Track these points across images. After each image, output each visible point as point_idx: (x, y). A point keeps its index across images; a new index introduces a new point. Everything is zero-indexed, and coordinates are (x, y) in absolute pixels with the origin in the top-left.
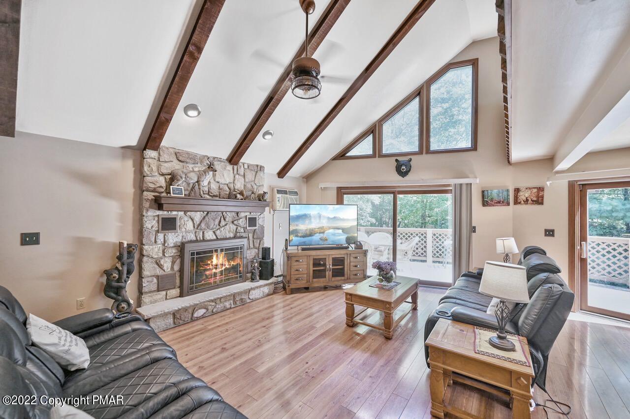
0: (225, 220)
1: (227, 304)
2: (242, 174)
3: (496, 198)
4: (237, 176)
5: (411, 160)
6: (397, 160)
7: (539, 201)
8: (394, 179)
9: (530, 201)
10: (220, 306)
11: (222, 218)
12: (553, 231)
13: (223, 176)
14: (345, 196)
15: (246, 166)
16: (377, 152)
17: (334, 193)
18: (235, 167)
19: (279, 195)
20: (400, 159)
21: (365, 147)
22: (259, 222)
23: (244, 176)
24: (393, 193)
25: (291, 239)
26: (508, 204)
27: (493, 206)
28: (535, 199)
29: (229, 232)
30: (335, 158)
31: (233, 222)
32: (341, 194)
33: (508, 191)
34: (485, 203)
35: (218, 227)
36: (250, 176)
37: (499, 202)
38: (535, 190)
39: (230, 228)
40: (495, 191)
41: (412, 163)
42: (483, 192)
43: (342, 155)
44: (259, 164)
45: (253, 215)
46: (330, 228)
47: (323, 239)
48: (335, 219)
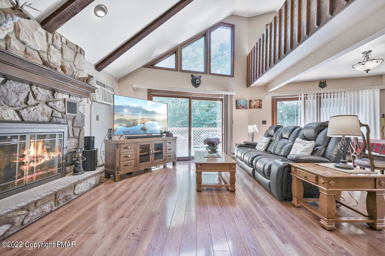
0: (35, 97)
1: (47, 208)
2: (60, 47)
3: (242, 105)
4: (52, 47)
5: (200, 77)
6: (192, 76)
7: (260, 107)
9: (256, 107)
10: (35, 213)
11: (31, 94)
12: (265, 121)
13: (33, 37)
14: (153, 97)
15: (64, 41)
16: (178, 67)
17: (146, 94)
18: (50, 35)
19: (99, 87)
20: (194, 75)
21: (169, 62)
22: (80, 109)
23: (62, 51)
24: (189, 98)
25: (115, 128)
26: (247, 108)
27: (241, 109)
28: (258, 106)
29: (42, 114)
30: (146, 66)
31: (47, 103)
33: (247, 101)
34: (237, 108)
35: (24, 105)
36: (69, 54)
37: (243, 107)
38: (258, 101)
39: (43, 109)
40: (242, 101)
41: (201, 79)
42: (237, 101)
43: (151, 65)
44: (80, 46)
45: (73, 99)
46: (149, 120)
47: (144, 129)
48: (153, 113)
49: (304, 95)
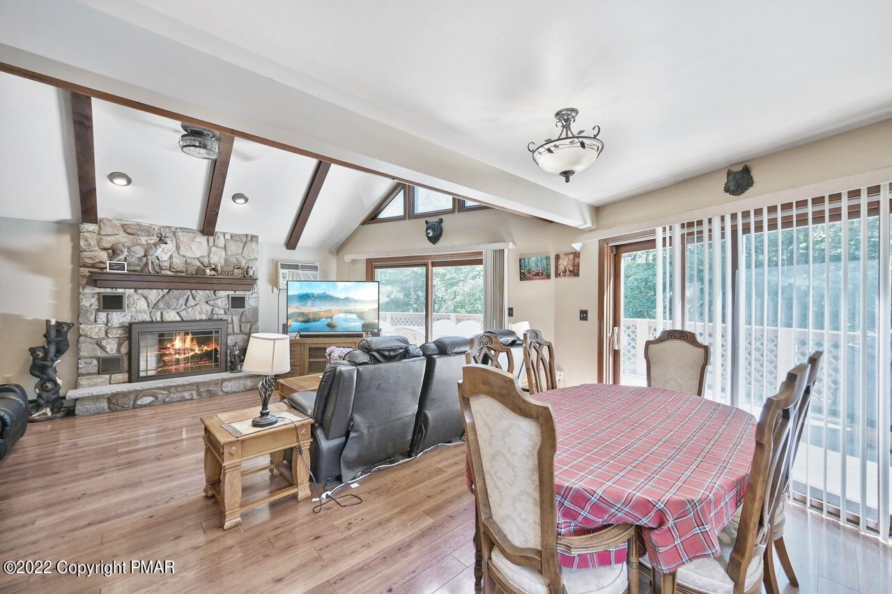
0: (194, 299)
1: (187, 395)
2: (222, 245)
3: (534, 269)
4: (214, 249)
5: (441, 220)
6: (427, 222)
7: (575, 272)
8: (423, 247)
9: (568, 272)
10: (175, 396)
11: (191, 297)
12: (586, 312)
13: (191, 248)
15: (228, 237)
16: (410, 212)
17: (362, 267)
18: (211, 238)
19: (286, 271)
20: (429, 219)
21: (395, 208)
22: (250, 302)
23: (225, 248)
24: (425, 265)
25: (289, 324)
26: (548, 277)
27: (531, 279)
28: (571, 269)
29: (200, 313)
30: (365, 222)
31: (207, 302)
32: (371, 268)
33: (548, 258)
34: (523, 277)
35: (184, 307)
36: (234, 248)
37: (537, 274)
38: (572, 257)
39: (201, 308)
40: (533, 259)
42: (520, 260)
43: (373, 218)
44: (250, 233)
45: (239, 294)
46: (340, 312)
47: (330, 326)
48: (347, 300)
49: (683, 226)
